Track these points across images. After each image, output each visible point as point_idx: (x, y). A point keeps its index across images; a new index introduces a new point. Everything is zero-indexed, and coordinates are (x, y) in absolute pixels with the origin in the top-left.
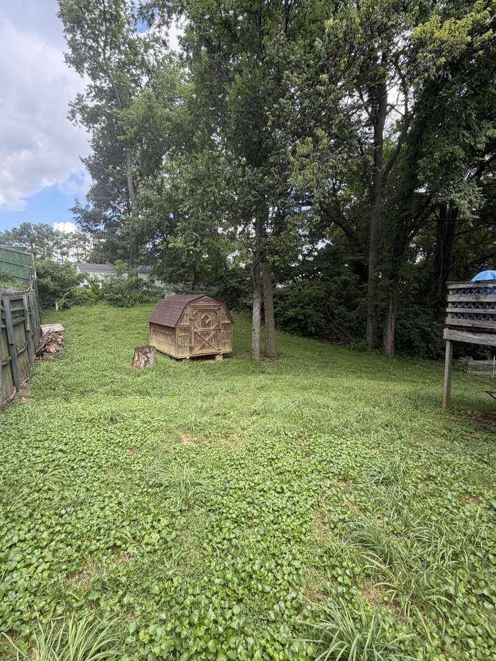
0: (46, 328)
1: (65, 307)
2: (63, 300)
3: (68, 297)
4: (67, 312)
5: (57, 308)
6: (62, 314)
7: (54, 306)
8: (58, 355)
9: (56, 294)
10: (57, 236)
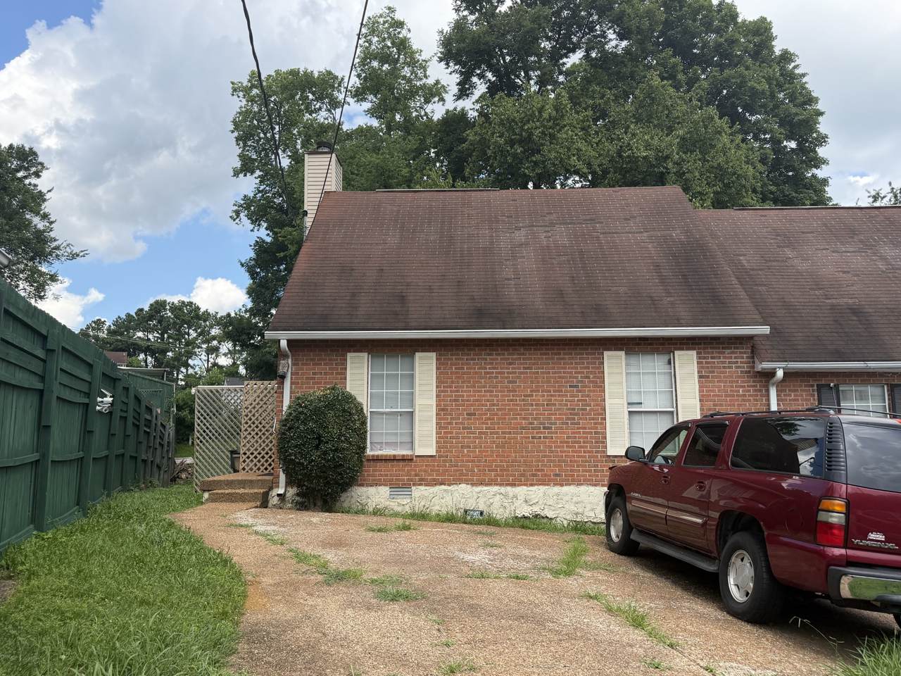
0: (179, 461)
5: (190, 442)
7: (188, 440)
8: (187, 481)
10: (205, 321)
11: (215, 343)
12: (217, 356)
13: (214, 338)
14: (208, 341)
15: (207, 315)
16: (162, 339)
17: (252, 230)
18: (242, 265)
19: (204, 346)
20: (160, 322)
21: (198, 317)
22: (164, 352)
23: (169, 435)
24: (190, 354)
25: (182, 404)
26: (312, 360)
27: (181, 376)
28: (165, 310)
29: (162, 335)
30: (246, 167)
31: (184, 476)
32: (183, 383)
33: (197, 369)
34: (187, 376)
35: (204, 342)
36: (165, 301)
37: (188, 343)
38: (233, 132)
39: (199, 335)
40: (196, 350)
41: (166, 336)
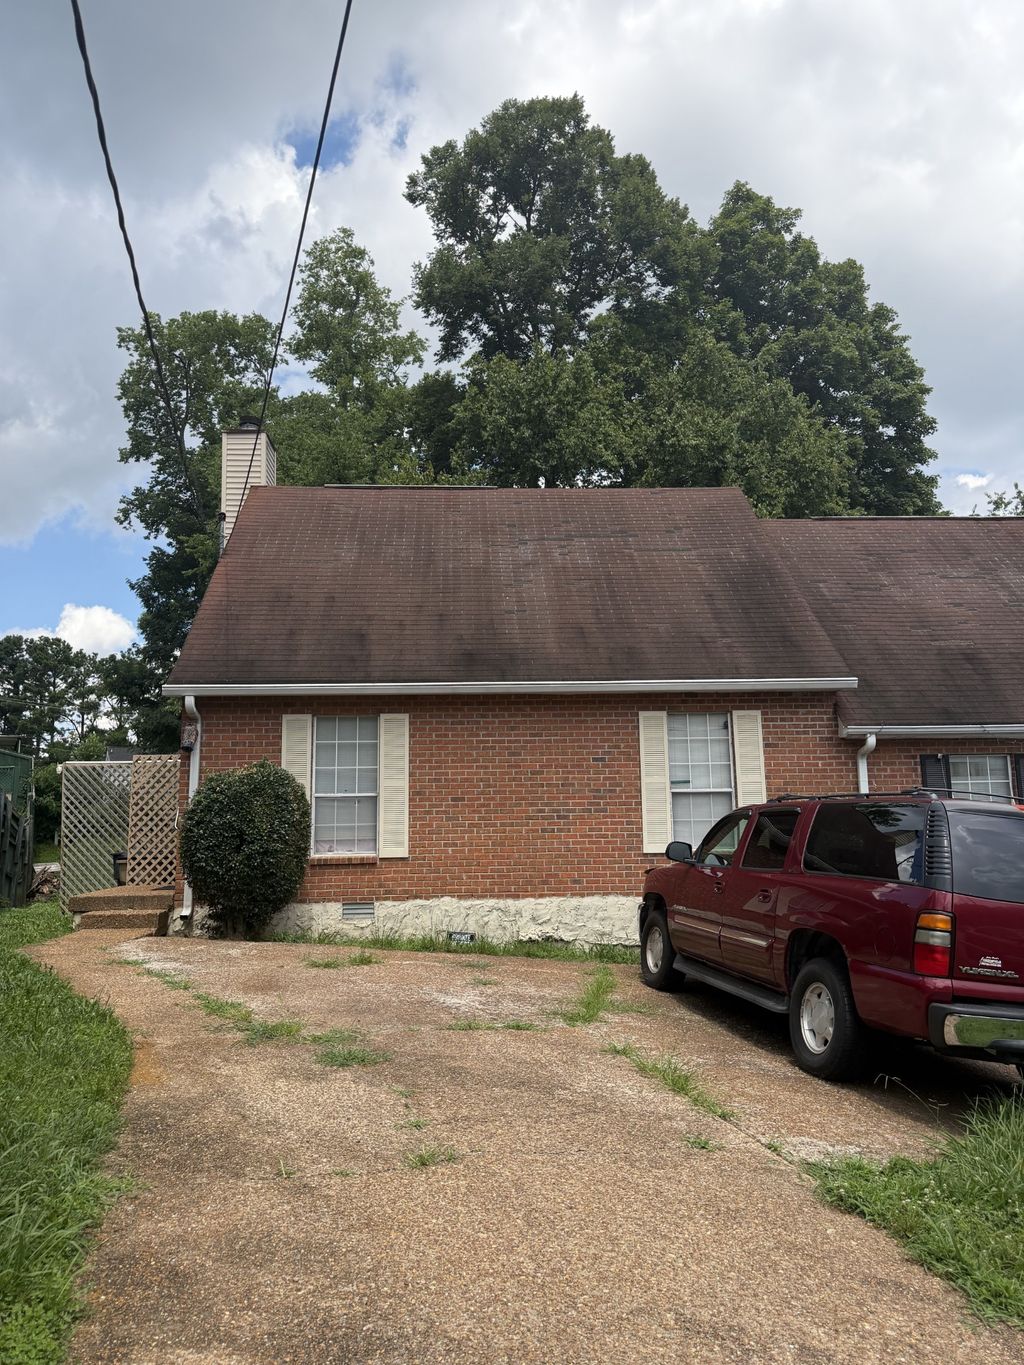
0: (38, 868)
7: (52, 838)
8: (51, 897)
10: (78, 667)
11: (93, 697)
12: (96, 717)
13: (91, 691)
14: (82, 696)
15: (81, 658)
16: (16, 691)
17: (147, 538)
18: (132, 587)
19: (77, 702)
20: (12, 667)
21: (68, 660)
22: (18, 711)
23: (25, 830)
24: (57, 714)
25: (42, 785)
26: (232, 725)
27: (42, 746)
28: (21, 650)
29: (16, 686)
30: (139, 448)
31: (46, 889)
32: (47, 755)
33: (67, 735)
34: (52, 745)
35: (76, 697)
36: (20, 638)
37: (54, 698)
38: (119, 398)
39: (70, 686)
40: (66, 708)
41: (21, 687)
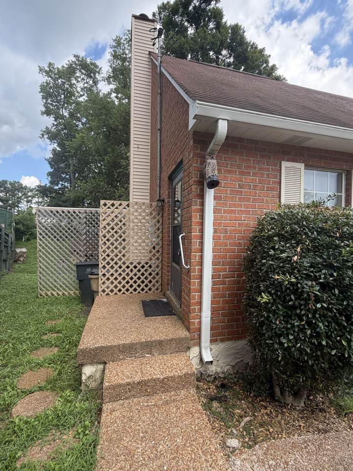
0: (18, 250)
1: (28, 240)
2: (27, 236)
3: (30, 235)
4: (29, 242)
5: (23, 240)
6: (26, 244)
7: (22, 239)
8: (23, 262)
9: (24, 233)
10: (25, 190)
11: (30, 198)
12: (31, 203)
13: (30, 196)
15: (26, 188)
16: (6, 195)
17: (51, 144)
18: (46, 160)
19: (26, 199)
20: (5, 189)
21: (22, 188)
22: (7, 201)
24: (19, 202)
25: (18, 221)
27: (15, 211)
28: (7, 184)
31: (22, 259)
32: (17, 213)
33: (22, 208)
34: (18, 211)
36: (7, 181)
37: (18, 198)
38: (40, 93)
39: (23, 195)
40: (22, 201)
41: (8, 194)
